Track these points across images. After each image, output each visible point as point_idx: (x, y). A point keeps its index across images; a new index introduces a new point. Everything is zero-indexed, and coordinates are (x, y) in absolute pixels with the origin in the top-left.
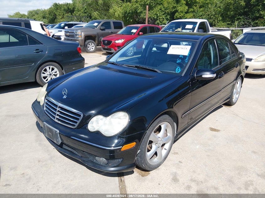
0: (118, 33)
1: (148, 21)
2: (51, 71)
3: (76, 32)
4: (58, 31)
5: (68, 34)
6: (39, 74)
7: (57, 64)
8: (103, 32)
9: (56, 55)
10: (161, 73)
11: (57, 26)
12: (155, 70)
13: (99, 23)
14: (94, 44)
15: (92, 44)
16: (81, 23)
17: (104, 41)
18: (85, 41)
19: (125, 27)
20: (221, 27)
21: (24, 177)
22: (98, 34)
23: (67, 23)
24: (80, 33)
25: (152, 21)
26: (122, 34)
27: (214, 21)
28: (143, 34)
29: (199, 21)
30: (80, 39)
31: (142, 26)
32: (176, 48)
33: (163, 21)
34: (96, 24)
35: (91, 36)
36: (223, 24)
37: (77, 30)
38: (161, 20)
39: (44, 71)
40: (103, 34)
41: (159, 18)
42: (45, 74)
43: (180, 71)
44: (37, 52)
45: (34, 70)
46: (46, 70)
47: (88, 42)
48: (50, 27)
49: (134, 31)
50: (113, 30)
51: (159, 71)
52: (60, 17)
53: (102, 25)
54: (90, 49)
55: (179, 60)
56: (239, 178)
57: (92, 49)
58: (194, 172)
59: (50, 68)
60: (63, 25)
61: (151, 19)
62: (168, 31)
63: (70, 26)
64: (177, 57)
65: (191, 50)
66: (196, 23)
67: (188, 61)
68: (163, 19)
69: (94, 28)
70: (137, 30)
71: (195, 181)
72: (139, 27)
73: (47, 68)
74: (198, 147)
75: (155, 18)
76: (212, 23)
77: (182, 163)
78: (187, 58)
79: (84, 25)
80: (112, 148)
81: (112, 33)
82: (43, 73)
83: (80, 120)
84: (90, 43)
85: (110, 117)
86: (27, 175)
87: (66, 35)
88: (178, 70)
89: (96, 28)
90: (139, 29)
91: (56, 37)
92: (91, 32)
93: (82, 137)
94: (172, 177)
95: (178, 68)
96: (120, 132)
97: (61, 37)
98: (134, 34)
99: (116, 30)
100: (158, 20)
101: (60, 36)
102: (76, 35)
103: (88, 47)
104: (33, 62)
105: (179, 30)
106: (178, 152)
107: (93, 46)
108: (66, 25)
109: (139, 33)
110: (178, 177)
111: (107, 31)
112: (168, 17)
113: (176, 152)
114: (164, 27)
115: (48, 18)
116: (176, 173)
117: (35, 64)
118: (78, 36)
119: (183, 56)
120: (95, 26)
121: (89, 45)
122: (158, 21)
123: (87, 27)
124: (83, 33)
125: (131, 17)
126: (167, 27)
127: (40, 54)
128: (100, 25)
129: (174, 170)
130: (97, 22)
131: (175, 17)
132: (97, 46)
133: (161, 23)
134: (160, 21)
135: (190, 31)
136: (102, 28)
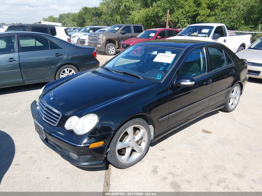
0: (137, 37)
1: (169, 24)
2: (69, 73)
3: (98, 36)
4: (84, 35)
5: (91, 38)
6: (58, 75)
7: (74, 67)
8: (124, 35)
9: (73, 58)
10: (143, 79)
11: (83, 29)
12: (139, 76)
13: (120, 27)
14: (114, 47)
15: (112, 47)
16: (105, 27)
17: (123, 45)
18: (106, 44)
19: (144, 31)
20: (243, 31)
21: (31, 159)
22: (118, 38)
23: (92, 27)
24: (102, 37)
25: (174, 24)
26: (141, 38)
27: (237, 24)
28: (161, 38)
29: (216, 25)
30: (101, 42)
31: (160, 30)
32: (162, 56)
33: (184, 24)
34: (117, 28)
35: (112, 40)
36: (245, 27)
37: (99, 34)
38: (182, 23)
39: (63, 72)
40: (123, 38)
41: (181, 22)
42: (63, 75)
43: (161, 78)
44: (57, 56)
45: (54, 71)
46: (64, 72)
47: (108, 45)
48: (77, 30)
49: (152, 35)
50: (133, 33)
51: (141, 78)
52: (89, 20)
53: (123, 30)
54: (110, 52)
55: (162, 67)
56: (214, 176)
57: (113, 52)
58: (174, 166)
59: (68, 70)
60: (88, 29)
61: (172, 22)
62: (184, 35)
63: (94, 30)
64: (161, 64)
65: (175, 58)
66: (212, 27)
67: (170, 68)
68: (185, 22)
69: (115, 32)
70: (155, 34)
71: (172, 174)
72: (158, 31)
73: (66, 70)
74: (185, 145)
75: (176, 21)
76: (234, 26)
77: (165, 158)
78: (170, 66)
79: (107, 29)
80: (82, 145)
81: (132, 37)
82: (62, 74)
83: (59, 119)
84: (110, 46)
85: (84, 117)
86: (34, 158)
87: (89, 39)
88: (159, 77)
89: (117, 32)
90: (158, 33)
91: (81, 40)
92: (112, 36)
93: (59, 134)
94: (152, 169)
95: (160, 75)
96: (89, 132)
97: (86, 40)
98: (152, 37)
99: (136, 34)
100: (179, 23)
101: (84, 39)
102: (99, 39)
103: (109, 50)
104: (52, 65)
105: (195, 35)
106: (165, 149)
107: (113, 49)
108: (91, 29)
109: (157, 37)
110: (158, 170)
111: (127, 35)
112: (190, 20)
113: (163, 148)
114: (182, 30)
115: (77, 21)
116: (157, 166)
117: (55, 66)
118: (100, 40)
119: (167, 64)
120: (116, 30)
121: (110, 48)
122: (179, 25)
123: (109, 31)
124: (104, 37)
125: (153, 20)
126: (184, 31)
127: (60, 57)
128: (121, 29)
129: (156, 163)
130: (118, 27)
131: (196, 20)
132: (117, 49)
133: (182, 26)
134: (181, 25)
135: (206, 35)
136: (122, 32)
